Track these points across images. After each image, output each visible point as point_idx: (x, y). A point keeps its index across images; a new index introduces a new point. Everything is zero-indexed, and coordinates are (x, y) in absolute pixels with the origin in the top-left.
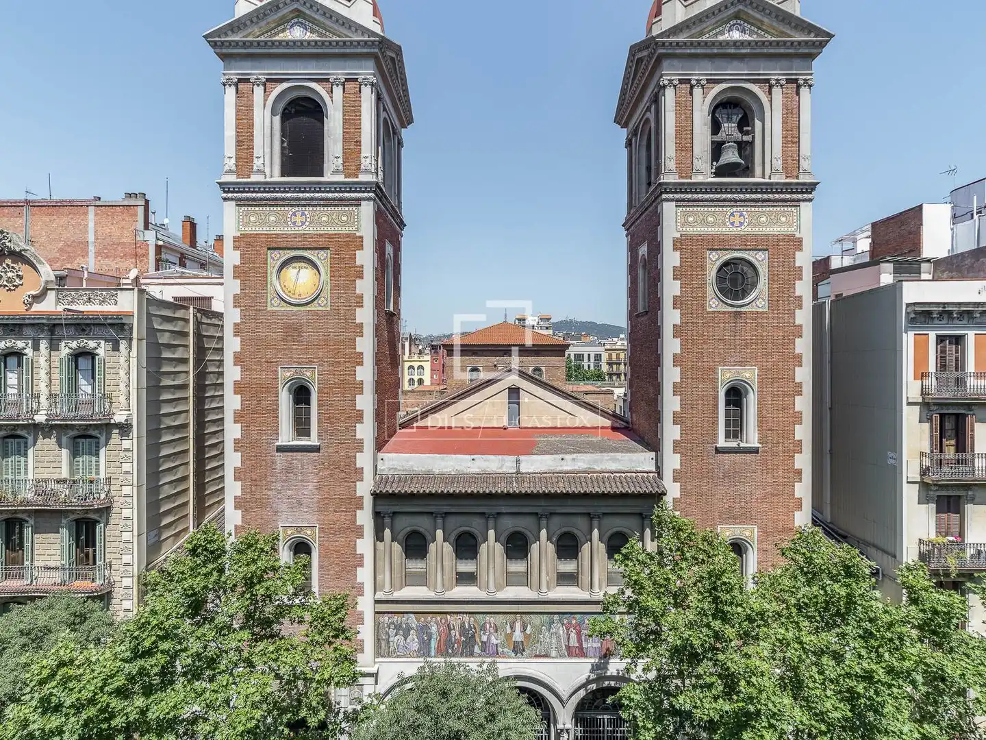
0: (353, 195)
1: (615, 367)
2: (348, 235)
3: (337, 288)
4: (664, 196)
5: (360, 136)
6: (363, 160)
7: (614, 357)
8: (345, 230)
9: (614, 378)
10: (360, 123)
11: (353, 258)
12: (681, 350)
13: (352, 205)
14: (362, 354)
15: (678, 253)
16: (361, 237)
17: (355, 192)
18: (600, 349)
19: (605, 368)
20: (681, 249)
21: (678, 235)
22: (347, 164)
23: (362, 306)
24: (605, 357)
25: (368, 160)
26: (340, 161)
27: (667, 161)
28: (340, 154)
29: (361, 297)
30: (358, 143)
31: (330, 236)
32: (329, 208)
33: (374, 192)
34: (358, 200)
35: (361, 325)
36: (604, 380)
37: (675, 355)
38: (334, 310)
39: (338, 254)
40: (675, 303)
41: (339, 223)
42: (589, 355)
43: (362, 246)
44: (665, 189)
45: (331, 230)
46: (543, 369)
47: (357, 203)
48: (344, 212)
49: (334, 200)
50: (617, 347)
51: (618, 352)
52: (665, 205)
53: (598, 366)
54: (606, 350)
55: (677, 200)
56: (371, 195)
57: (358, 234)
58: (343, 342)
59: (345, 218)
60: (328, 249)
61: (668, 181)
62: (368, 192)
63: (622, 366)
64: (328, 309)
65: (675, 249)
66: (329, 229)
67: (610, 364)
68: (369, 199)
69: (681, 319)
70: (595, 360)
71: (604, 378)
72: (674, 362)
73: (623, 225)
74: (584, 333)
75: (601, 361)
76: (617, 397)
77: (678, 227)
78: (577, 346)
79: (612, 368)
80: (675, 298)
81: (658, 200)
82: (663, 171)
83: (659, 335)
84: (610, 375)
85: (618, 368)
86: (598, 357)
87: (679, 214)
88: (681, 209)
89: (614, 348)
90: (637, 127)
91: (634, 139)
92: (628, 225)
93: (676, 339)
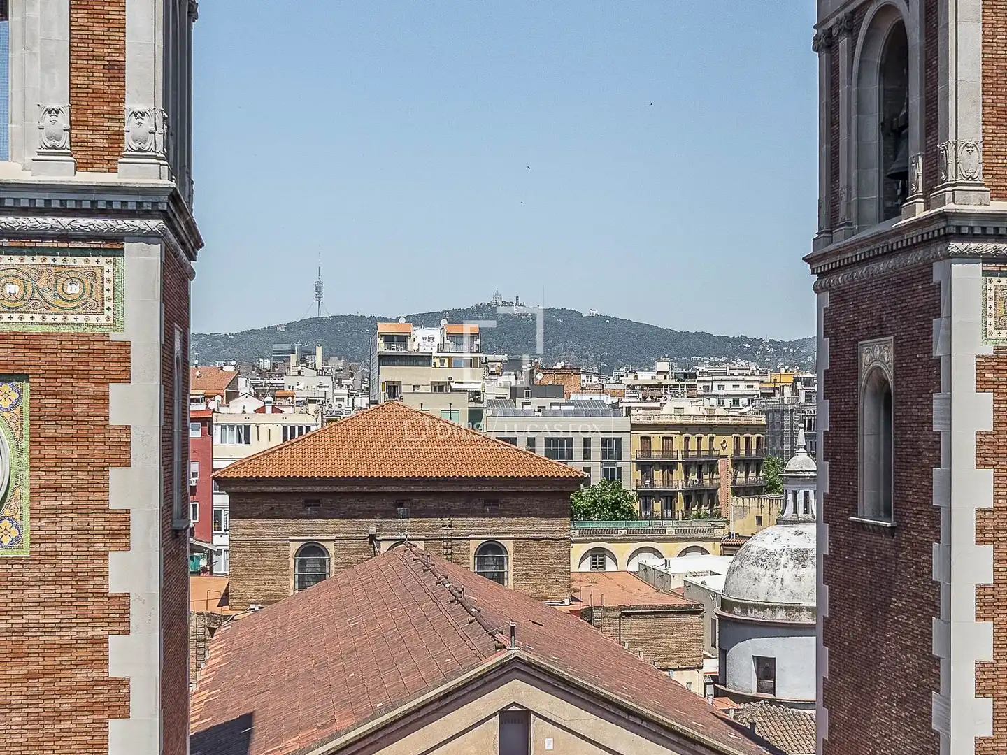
0: (101, 223)
1: (658, 475)
2: (84, 339)
3: (50, 492)
4: (956, 246)
5: (121, 50)
6: (131, 124)
7: (657, 445)
8: (76, 322)
9: (657, 506)
10: (122, 13)
11: (101, 405)
12: (996, 653)
13: (96, 252)
14: (125, 683)
15: (989, 396)
16: (125, 347)
17: (104, 213)
18: (616, 425)
19: (631, 480)
20: (995, 387)
21: (989, 350)
22: (82, 130)
23: (126, 546)
24: (631, 447)
25: (147, 124)
26: (63, 121)
27: (963, 153)
28: (62, 102)
29: (123, 519)
30: (116, 71)
31: (32, 342)
32: (28, 259)
33: (164, 215)
34: (118, 237)
35: (123, 601)
36: (629, 515)
37: (981, 666)
38: (44, 555)
39: (55, 394)
40: (980, 529)
41: (58, 302)
42: (587, 442)
43: (127, 370)
44: (959, 228)
45: (33, 322)
46: (509, 545)
47: (112, 244)
48: (74, 269)
49: (43, 236)
50: (663, 421)
51: (667, 433)
52: (957, 269)
53: (612, 475)
54: (635, 427)
55: (987, 259)
56: (156, 224)
57: (115, 336)
58: (67, 648)
59: (74, 289)
60: (24, 377)
61: (966, 208)
62: (147, 215)
63: (678, 474)
64: (24, 553)
65: (982, 385)
66: (27, 318)
67: (645, 467)
68: (147, 236)
69: (996, 570)
70: (604, 457)
71: (631, 511)
72: (978, 684)
73: (806, 259)
74: (563, 364)
75: (620, 458)
76: (681, 585)
77: (990, 328)
78: (555, 414)
79: (651, 477)
80: (981, 515)
81: (939, 249)
82: (951, 180)
83: (937, 609)
84: (646, 496)
85: (668, 480)
86: (612, 447)
87: (992, 294)
88: (995, 280)
89: (656, 421)
90: (853, 12)
91: (843, 42)
92: (824, 265)
93: (982, 624)
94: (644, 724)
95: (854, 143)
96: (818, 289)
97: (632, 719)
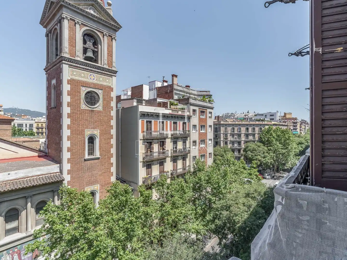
1: (40, 130)
4: (63, 62)
7: (40, 125)
9: (40, 134)
12: (71, 123)
15: (69, 85)
18: (32, 122)
19: (35, 130)
20: (71, 84)
21: (69, 78)
24: (35, 125)
27: (65, 48)
37: (68, 125)
40: (68, 105)
42: (26, 125)
44: (64, 59)
51: (42, 123)
52: (64, 65)
53: (31, 129)
54: (35, 122)
61: (65, 56)
63: (44, 129)
65: (68, 83)
67: (38, 128)
69: (71, 111)
70: (30, 127)
71: (34, 135)
72: (68, 128)
73: (44, 69)
74: (23, 114)
75: (33, 127)
76: (41, 143)
77: (70, 75)
78: (19, 120)
79: (39, 130)
80: (68, 103)
81: (61, 63)
82: (63, 52)
83: (61, 117)
84: (38, 133)
85: (42, 130)
86: (31, 125)
87: (70, 70)
88: (71, 68)
89: (40, 121)
90: (51, 30)
91: (49, 35)
92: (46, 70)
93: (68, 119)
94: (8, 142)
95: (51, 50)
96: (46, 74)
97: (5, 142)
